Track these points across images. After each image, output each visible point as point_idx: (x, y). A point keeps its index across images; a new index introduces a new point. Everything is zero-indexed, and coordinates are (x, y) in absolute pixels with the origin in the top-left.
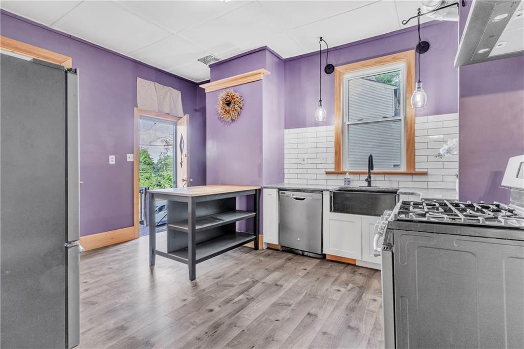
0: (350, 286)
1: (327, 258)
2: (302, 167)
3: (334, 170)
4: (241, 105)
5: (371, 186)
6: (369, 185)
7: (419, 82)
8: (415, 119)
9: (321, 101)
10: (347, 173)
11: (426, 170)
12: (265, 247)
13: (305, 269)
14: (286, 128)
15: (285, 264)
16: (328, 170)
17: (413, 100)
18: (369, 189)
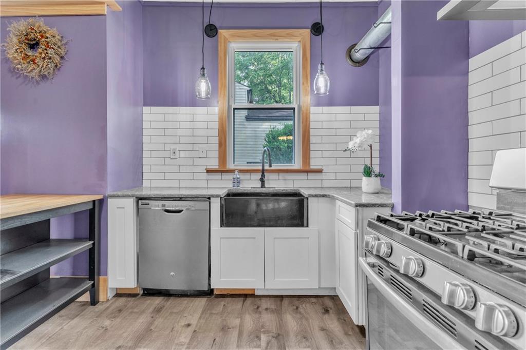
0: (264, 338)
1: (215, 292)
2: (172, 162)
3: (217, 167)
4: (62, 52)
5: (265, 187)
6: (263, 186)
7: (322, 64)
8: (310, 109)
9: (203, 68)
10: (236, 172)
11: (320, 167)
12: (110, 295)
13: (189, 325)
14: (145, 105)
15: (151, 324)
16: (208, 167)
17: (316, 84)
18: (263, 190)
